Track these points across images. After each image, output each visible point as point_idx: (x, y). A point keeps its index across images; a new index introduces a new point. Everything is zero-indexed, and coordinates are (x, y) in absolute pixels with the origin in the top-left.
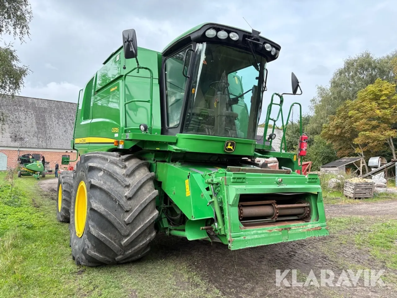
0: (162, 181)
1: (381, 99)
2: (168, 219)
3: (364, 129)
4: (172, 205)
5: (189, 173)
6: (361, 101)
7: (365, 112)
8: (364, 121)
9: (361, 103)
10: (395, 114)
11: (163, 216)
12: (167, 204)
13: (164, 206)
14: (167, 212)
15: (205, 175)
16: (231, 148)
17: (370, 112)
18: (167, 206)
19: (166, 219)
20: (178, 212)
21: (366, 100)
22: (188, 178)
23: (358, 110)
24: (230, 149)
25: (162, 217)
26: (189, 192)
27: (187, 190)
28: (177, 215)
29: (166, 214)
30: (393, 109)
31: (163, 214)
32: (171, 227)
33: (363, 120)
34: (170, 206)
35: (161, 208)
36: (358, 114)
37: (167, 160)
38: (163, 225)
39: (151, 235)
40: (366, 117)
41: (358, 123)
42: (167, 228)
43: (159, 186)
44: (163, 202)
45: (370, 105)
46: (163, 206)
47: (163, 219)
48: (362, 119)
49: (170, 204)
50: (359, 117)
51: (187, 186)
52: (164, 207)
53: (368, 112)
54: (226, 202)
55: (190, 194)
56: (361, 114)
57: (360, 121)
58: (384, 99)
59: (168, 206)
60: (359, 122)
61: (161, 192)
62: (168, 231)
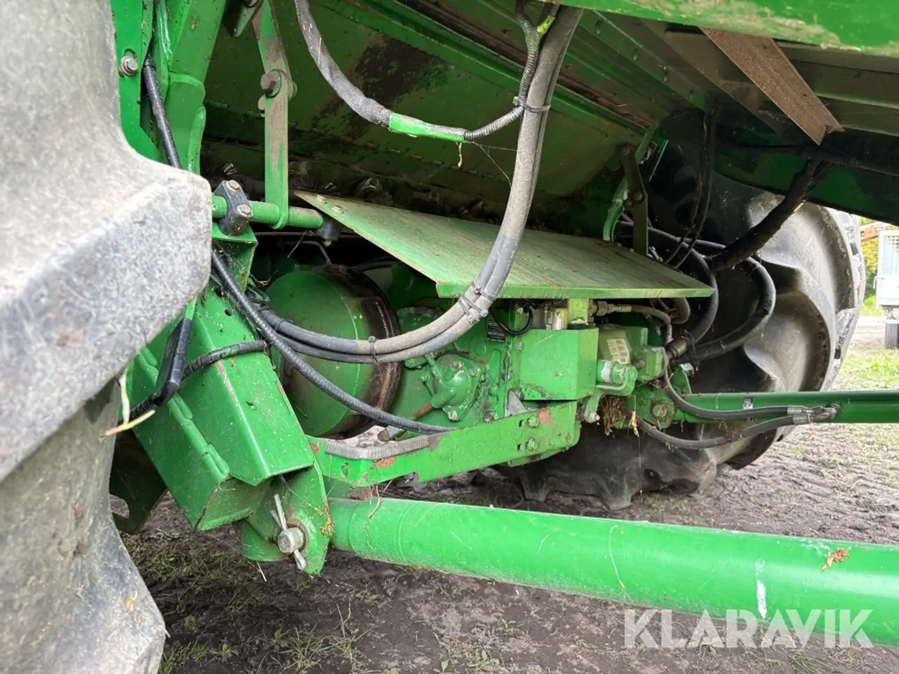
42: (291, 480)
62: (311, 512)
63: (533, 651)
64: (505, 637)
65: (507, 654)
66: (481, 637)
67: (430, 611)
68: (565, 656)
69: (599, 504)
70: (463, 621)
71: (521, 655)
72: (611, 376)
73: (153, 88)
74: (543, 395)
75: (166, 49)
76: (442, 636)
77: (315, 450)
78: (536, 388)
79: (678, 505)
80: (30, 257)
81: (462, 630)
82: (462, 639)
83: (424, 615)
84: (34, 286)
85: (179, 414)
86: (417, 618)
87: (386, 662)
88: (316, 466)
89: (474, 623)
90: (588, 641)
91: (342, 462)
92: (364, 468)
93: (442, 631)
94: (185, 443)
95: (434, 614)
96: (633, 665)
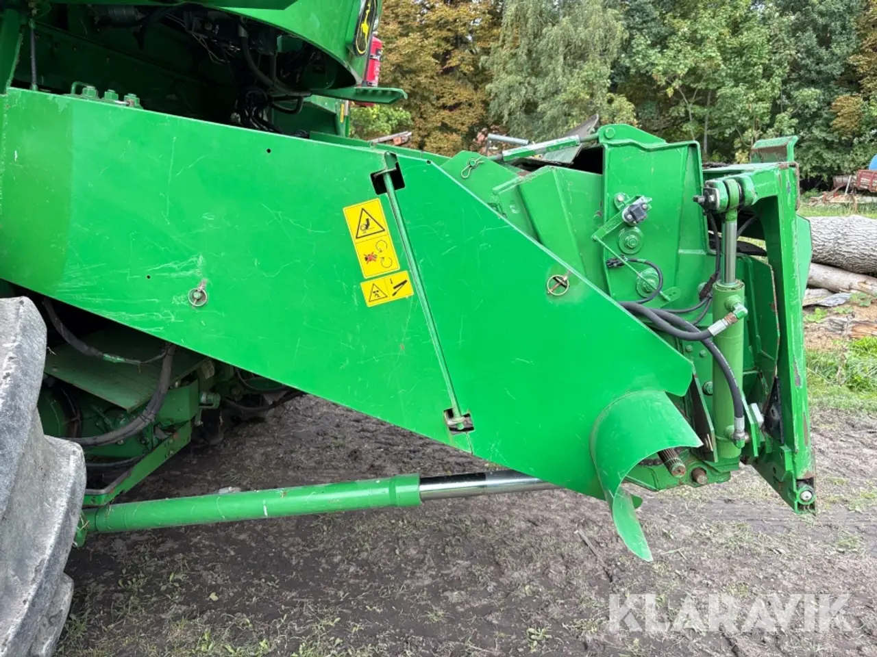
15: (474, 167)
22: (380, 188)
24: (362, 40)
26: (400, 277)
27: (370, 269)
51: (374, 244)
63: (176, 547)
64: (157, 545)
65: (160, 554)
66: (142, 549)
67: (102, 545)
68: (195, 543)
69: (202, 441)
70: (126, 544)
71: (169, 551)
72: (207, 400)
74: (172, 422)
76: (115, 557)
78: (168, 419)
79: (254, 429)
81: (128, 549)
82: (130, 554)
83: (99, 548)
86: (95, 551)
87: (86, 582)
89: (135, 543)
90: (207, 532)
91: (91, 497)
92: (103, 497)
93: (115, 554)
95: (106, 546)
96: (233, 536)
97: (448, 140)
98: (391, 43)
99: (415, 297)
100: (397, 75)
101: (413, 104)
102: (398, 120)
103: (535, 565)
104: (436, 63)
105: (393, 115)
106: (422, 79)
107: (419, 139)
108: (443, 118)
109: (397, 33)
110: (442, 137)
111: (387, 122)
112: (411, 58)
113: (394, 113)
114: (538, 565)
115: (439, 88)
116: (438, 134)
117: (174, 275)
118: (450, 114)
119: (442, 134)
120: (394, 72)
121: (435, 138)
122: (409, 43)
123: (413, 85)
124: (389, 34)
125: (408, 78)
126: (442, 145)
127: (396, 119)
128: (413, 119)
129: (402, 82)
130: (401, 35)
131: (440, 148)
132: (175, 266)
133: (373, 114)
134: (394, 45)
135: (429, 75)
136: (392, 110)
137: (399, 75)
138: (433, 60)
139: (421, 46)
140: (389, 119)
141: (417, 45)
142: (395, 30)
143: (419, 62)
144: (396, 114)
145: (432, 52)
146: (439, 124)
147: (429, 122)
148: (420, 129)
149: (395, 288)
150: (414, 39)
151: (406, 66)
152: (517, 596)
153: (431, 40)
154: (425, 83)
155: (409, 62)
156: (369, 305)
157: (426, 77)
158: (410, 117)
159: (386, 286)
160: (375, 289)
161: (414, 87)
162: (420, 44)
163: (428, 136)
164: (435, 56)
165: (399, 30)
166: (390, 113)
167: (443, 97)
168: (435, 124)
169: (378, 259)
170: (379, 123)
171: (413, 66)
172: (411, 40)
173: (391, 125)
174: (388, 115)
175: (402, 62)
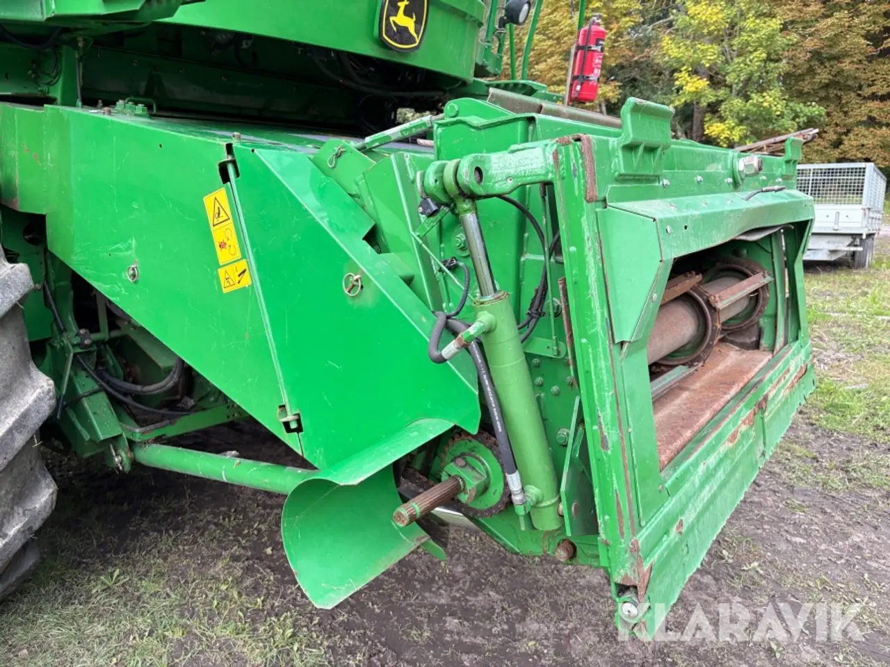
0: (44, 213)
1: (591, 6)
2: (112, 399)
3: (554, 79)
4: (125, 330)
5: (229, 148)
6: (549, 11)
7: (558, 39)
8: (556, 59)
9: (550, 14)
10: (616, 44)
11: (85, 384)
12: (94, 328)
13: (84, 337)
14: (100, 361)
15: (338, 156)
16: (409, 23)
17: (569, 39)
18: (95, 336)
19: (102, 399)
20: (163, 362)
21: (561, 7)
22: (225, 178)
23: (544, 35)
24: (402, 34)
25: (80, 391)
26: (243, 265)
27: (223, 256)
28: (158, 373)
29: (101, 371)
30: (613, 32)
31: (83, 374)
32: (137, 433)
33: (553, 58)
34: (115, 334)
35: (64, 349)
36: (544, 44)
37: (57, 92)
38: (90, 428)
39: (30, 506)
40: (560, 50)
41: (542, 66)
42: (115, 439)
43: (31, 241)
44: (71, 319)
45: (569, 21)
46: (73, 337)
47: (86, 403)
48: (552, 55)
49: (113, 325)
50: (546, 50)
51: (224, 232)
52: (79, 345)
53: (566, 39)
54: (599, 328)
55: (246, 281)
56: (550, 42)
57: (548, 60)
58: (598, 7)
59: (104, 334)
60: (545, 61)
61: (51, 271)
62: (123, 450)
73: (48, 293)
75: (52, 276)
77: (123, 429)
80: (12, 416)
84: (14, 423)
85: (71, 416)
88: (124, 435)
94: (74, 428)
97: (875, 136)
98: (810, 27)
99: (252, 286)
100: (812, 63)
101: (832, 96)
102: (808, 117)
103: (566, 625)
104: (868, 45)
105: (802, 112)
106: (846, 65)
107: (835, 137)
108: (870, 111)
109: (819, 14)
110: (867, 133)
111: (793, 119)
112: (834, 41)
113: (803, 108)
114: (571, 626)
115: (869, 75)
116: (862, 130)
117: (122, 254)
118: (881, 105)
119: (868, 129)
120: (810, 60)
121: (857, 135)
122: (833, 24)
123: (833, 73)
124: (808, 17)
125: (828, 66)
126: (865, 142)
127: (805, 115)
128: (828, 114)
129: (819, 71)
130: (826, 16)
131: (863, 145)
132: (122, 247)
133: (776, 111)
134: (813, 29)
135: (855, 59)
136: (801, 105)
137: (817, 63)
138: (863, 41)
139: (849, 27)
140: (797, 116)
141: (842, 26)
142: (817, 12)
143: (844, 46)
144: (806, 110)
145: (863, 32)
146: (865, 119)
147: (850, 117)
148: (837, 125)
149: (239, 276)
150: (840, 19)
151: (826, 52)
152: (515, 648)
153: (863, 18)
154: (850, 70)
155: (830, 46)
156: (225, 291)
157: (852, 62)
158: (823, 113)
159: (233, 271)
160: (227, 276)
161: (835, 76)
162: (847, 24)
163: (846, 134)
164: (868, 36)
165: (822, 10)
166: (798, 110)
167: (873, 85)
168: (859, 118)
169: (227, 246)
170: (782, 121)
171: (835, 51)
172: (836, 21)
173: (798, 123)
174: (795, 112)
175: (822, 48)
